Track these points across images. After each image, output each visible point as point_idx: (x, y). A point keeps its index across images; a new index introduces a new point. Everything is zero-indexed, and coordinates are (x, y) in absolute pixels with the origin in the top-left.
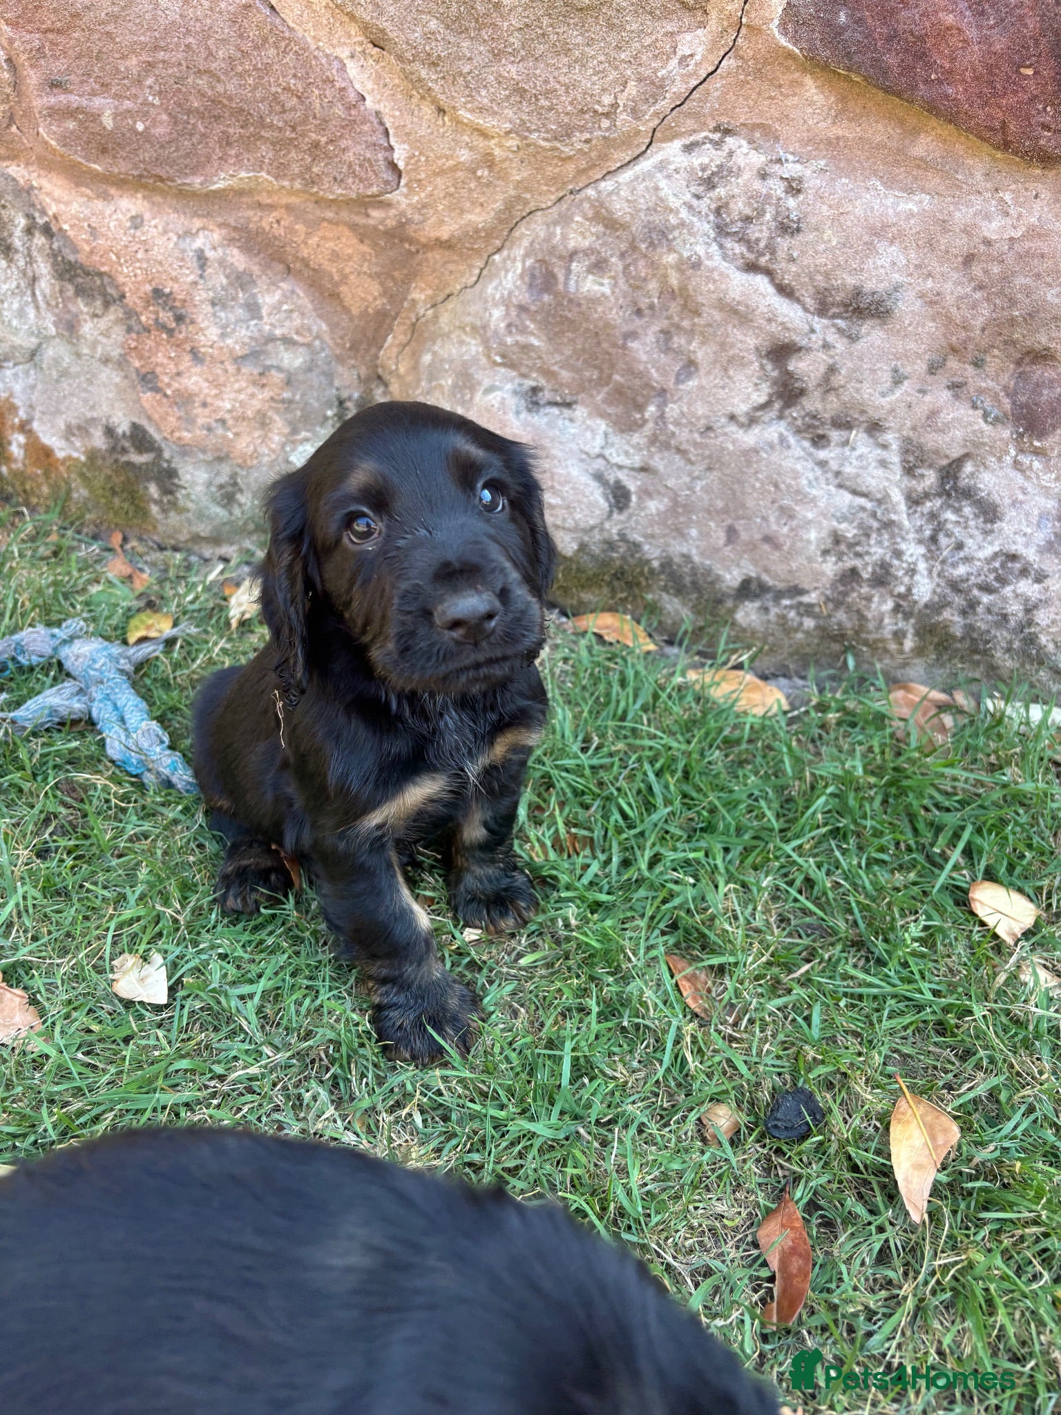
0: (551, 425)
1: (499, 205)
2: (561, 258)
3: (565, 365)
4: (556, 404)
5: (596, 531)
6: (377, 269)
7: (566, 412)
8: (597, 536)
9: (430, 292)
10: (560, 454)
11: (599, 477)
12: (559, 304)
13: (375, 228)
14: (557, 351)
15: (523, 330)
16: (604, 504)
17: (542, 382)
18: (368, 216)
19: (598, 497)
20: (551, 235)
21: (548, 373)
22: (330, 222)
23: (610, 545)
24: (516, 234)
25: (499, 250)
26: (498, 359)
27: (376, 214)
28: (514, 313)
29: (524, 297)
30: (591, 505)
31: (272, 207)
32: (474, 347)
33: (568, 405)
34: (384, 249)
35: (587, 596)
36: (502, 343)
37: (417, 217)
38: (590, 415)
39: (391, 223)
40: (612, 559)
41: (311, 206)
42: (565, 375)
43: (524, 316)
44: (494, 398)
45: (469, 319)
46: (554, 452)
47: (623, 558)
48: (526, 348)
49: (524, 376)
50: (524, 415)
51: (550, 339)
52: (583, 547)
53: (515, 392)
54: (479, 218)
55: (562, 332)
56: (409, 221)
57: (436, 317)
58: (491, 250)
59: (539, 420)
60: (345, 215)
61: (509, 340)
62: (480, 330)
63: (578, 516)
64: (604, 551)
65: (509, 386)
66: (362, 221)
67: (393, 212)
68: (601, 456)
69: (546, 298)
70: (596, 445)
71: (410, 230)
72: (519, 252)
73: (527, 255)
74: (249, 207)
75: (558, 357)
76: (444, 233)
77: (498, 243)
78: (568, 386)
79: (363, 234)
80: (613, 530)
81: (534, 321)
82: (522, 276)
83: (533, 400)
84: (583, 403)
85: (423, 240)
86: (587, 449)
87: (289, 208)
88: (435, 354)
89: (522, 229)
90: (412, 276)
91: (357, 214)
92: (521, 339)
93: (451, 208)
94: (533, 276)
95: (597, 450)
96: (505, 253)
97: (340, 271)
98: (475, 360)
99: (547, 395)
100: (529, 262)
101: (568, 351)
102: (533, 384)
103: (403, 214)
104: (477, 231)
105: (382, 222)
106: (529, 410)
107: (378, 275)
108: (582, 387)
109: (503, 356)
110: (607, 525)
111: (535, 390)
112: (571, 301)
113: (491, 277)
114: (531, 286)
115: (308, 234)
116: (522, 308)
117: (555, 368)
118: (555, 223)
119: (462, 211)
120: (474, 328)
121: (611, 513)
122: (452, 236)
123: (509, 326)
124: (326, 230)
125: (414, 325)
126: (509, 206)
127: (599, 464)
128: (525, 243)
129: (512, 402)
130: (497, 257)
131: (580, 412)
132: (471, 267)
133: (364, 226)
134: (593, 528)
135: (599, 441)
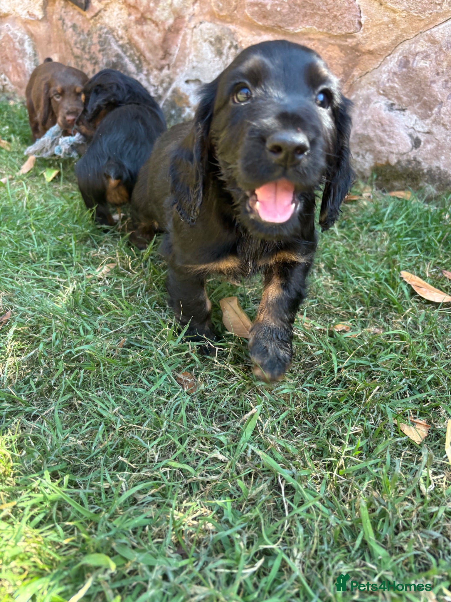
0: (396, 116)
1: (393, 38)
2: (413, 55)
3: (406, 95)
4: (399, 110)
5: (405, 156)
6: (344, 62)
7: (402, 113)
8: (405, 157)
9: (360, 71)
10: (397, 126)
11: (410, 135)
12: (409, 72)
13: (348, 46)
14: (404, 90)
15: (393, 82)
16: (410, 145)
17: (396, 102)
18: (346, 41)
19: (409, 142)
20: (410, 48)
21: (399, 98)
22: (332, 45)
23: (409, 162)
24: (397, 48)
25: (390, 55)
26: (382, 92)
27: (349, 40)
28: (391, 75)
29: (396, 69)
30: (406, 144)
31: (313, 39)
32: (373, 90)
33: (404, 110)
34: (348, 54)
35: (396, 184)
36: (385, 86)
37: (364, 42)
38: (411, 114)
39: (354, 44)
40: (409, 168)
41: (327, 39)
42: (405, 99)
43: (395, 76)
44: (378, 105)
45: (373, 79)
46: (396, 125)
47: (413, 168)
48: (392, 88)
49: (389, 99)
50: (387, 112)
51: (402, 85)
52: (399, 162)
53: (385, 104)
54: (385, 42)
55: (407, 82)
56: (361, 43)
57: (360, 81)
58: (387, 55)
59: (392, 114)
60: (338, 42)
61: (387, 85)
62: (376, 84)
63: (400, 148)
64: (406, 165)
65: (383, 102)
66: (344, 43)
67: (355, 40)
68: (413, 128)
69: (404, 70)
70: (411, 124)
71: (360, 47)
72: (397, 54)
73: (400, 55)
74: (306, 39)
75: (404, 92)
76: (371, 48)
77: (390, 52)
78: (405, 103)
79: (342, 48)
80: (412, 155)
81: (398, 78)
82: (397, 62)
83: (391, 107)
84: (410, 109)
85: (364, 51)
86: (408, 125)
87: (319, 40)
88: (357, 94)
89: (400, 47)
90: (355, 66)
91: (343, 41)
92: (392, 84)
93: (376, 38)
94: (401, 62)
95: (412, 126)
96: (392, 56)
97: (331, 63)
98: (372, 94)
99: (396, 107)
100: (400, 58)
101: (408, 90)
102: (392, 102)
103: (359, 40)
104: (384, 47)
105: (351, 43)
106: (389, 110)
107: (343, 64)
108: (410, 104)
109: (384, 91)
110: (410, 153)
111: (392, 105)
112: (413, 70)
113: (384, 65)
114: (399, 66)
115: (323, 49)
116: (395, 73)
117: (402, 96)
118: (413, 43)
119: (380, 39)
120: (375, 83)
121: (412, 149)
122: (374, 49)
123: (389, 80)
124: (330, 48)
125: (351, 85)
126: (397, 38)
127: (411, 131)
128: (400, 51)
129: (384, 107)
130: (388, 58)
131: (408, 112)
132: (378, 61)
133: (344, 46)
134: (404, 154)
135: (413, 122)
